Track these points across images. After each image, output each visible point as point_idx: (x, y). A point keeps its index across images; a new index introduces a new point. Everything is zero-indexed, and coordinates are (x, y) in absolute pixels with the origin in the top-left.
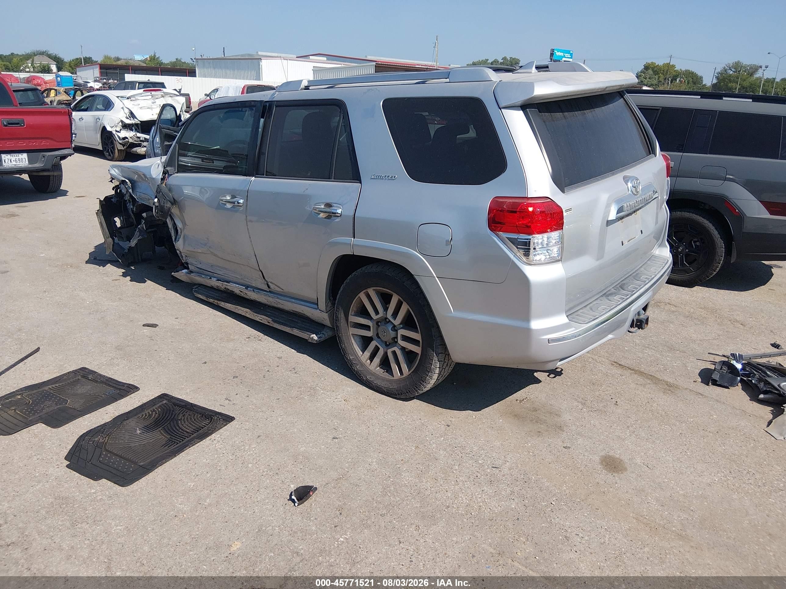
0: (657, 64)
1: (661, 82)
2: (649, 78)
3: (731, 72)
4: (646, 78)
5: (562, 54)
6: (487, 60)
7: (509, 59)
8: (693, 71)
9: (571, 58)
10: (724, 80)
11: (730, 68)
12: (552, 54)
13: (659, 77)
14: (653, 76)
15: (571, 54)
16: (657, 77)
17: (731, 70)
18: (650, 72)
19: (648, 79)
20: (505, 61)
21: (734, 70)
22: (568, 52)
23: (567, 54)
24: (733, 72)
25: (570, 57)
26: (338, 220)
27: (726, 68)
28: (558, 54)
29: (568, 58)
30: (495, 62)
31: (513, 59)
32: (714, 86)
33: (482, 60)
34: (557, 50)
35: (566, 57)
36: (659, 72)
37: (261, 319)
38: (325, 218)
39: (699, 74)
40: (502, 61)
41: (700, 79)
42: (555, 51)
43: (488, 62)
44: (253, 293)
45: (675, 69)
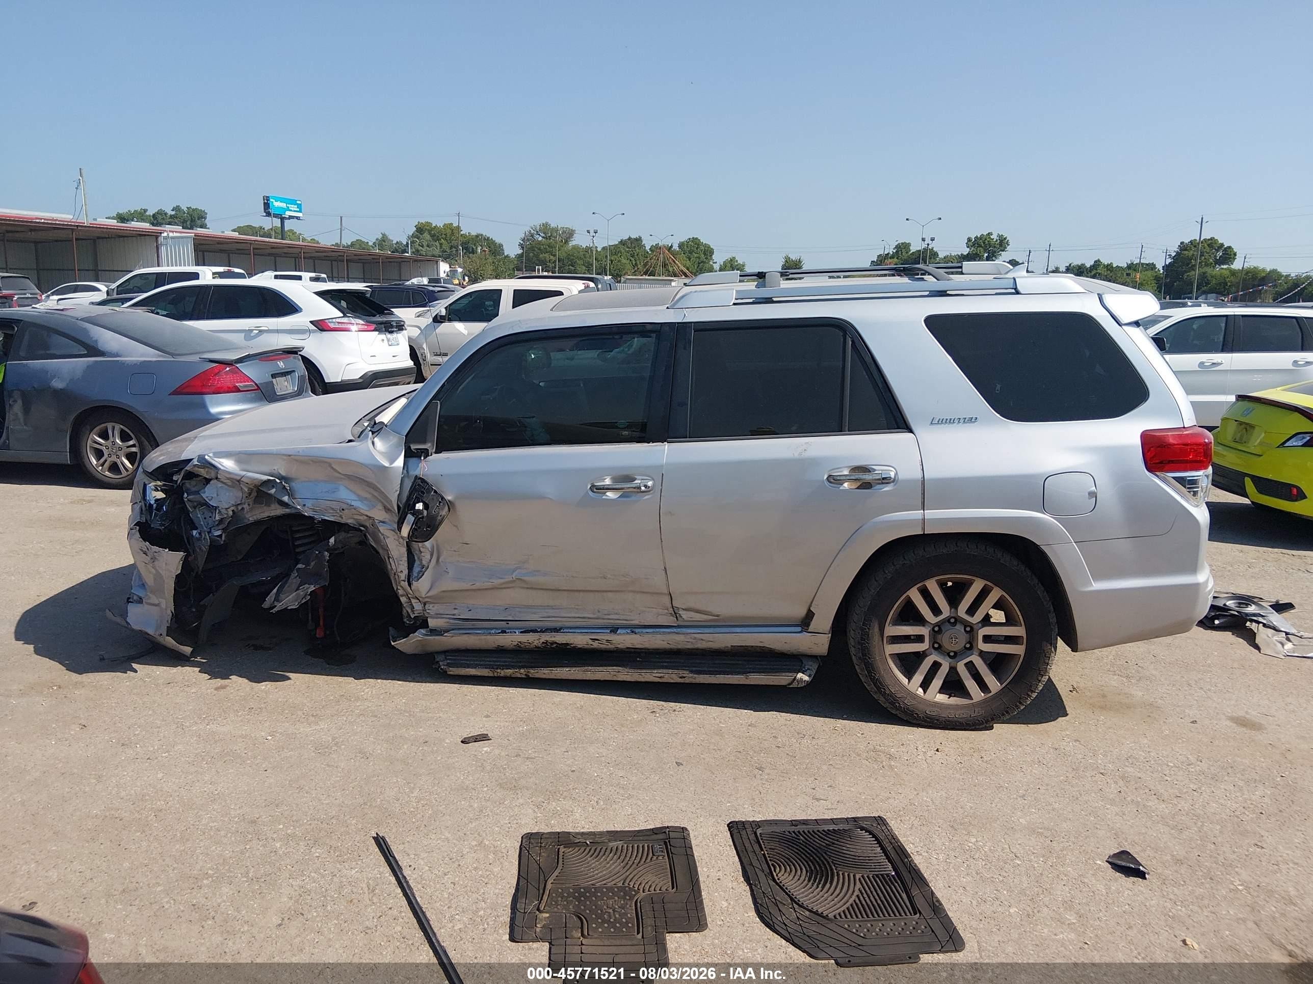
0: (434, 225)
1: (445, 251)
2: (428, 246)
3: (540, 239)
4: (422, 246)
5: (284, 205)
6: (145, 211)
7: (185, 209)
8: (488, 236)
9: (300, 212)
10: (532, 249)
11: (537, 232)
12: (267, 205)
13: (441, 244)
14: (432, 243)
15: (299, 206)
16: (437, 244)
17: (539, 235)
18: (426, 236)
19: (426, 247)
20: (178, 213)
21: (542, 235)
22: (293, 202)
23: (292, 206)
24: (543, 237)
25: (298, 210)
26: (888, 488)
27: (532, 232)
28: (276, 204)
29: (295, 211)
30: (161, 214)
31: (194, 210)
32: (520, 256)
33: (135, 211)
34: (274, 198)
35: (291, 210)
36: (440, 237)
37: (660, 675)
38: (856, 488)
39: (498, 240)
40: (173, 213)
41: (500, 247)
42: (271, 200)
43: (147, 213)
44: (634, 636)
45: (462, 233)
